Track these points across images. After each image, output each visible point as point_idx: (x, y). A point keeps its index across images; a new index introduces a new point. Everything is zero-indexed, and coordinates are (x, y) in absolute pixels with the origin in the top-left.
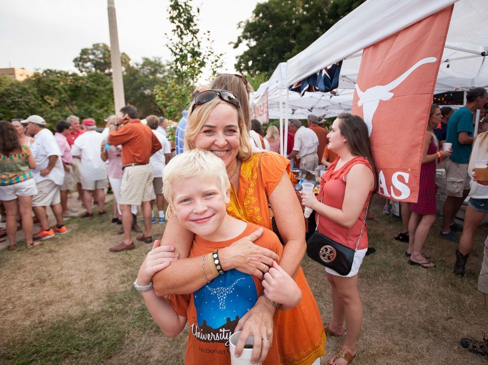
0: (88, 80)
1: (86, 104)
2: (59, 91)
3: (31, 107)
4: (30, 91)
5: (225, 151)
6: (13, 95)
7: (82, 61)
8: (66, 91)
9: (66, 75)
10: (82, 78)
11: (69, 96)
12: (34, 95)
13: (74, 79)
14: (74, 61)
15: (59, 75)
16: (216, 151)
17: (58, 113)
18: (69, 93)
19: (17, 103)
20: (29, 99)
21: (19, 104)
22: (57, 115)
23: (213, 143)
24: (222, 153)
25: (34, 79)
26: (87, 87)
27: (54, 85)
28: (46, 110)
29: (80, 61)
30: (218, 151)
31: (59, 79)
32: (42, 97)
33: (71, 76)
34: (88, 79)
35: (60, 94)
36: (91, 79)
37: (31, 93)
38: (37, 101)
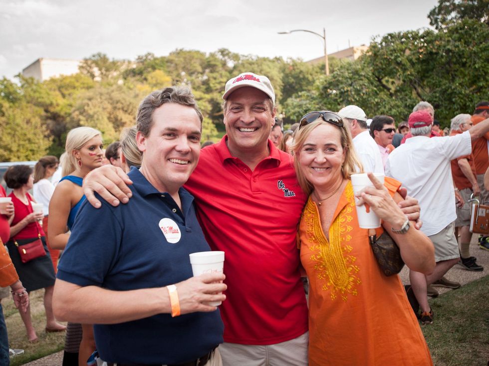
0: (450, 39)
1: (445, 81)
2: (404, 65)
3: (362, 97)
4: (363, 73)
5: (324, 168)
6: (342, 83)
7: (443, 12)
8: (413, 64)
9: (415, 37)
10: (439, 38)
11: (418, 72)
12: (368, 78)
13: (425, 41)
14: (429, 17)
15: (403, 40)
16: (316, 167)
17: (399, 103)
18: (418, 67)
19: (346, 94)
20: (361, 85)
21: (348, 96)
22: (398, 107)
23: (313, 160)
24: (322, 169)
25: (370, 53)
26: (448, 51)
27: (397, 57)
28: (382, 100)
29: (439, 14)
30: (318, 168)
31: (403, 47)
32: (379, 80)
33: (423, 37)
34: (450, 36)
35: (405, 70)
36: (456, 35)
37: (364, 76)
38: (371, 87)
